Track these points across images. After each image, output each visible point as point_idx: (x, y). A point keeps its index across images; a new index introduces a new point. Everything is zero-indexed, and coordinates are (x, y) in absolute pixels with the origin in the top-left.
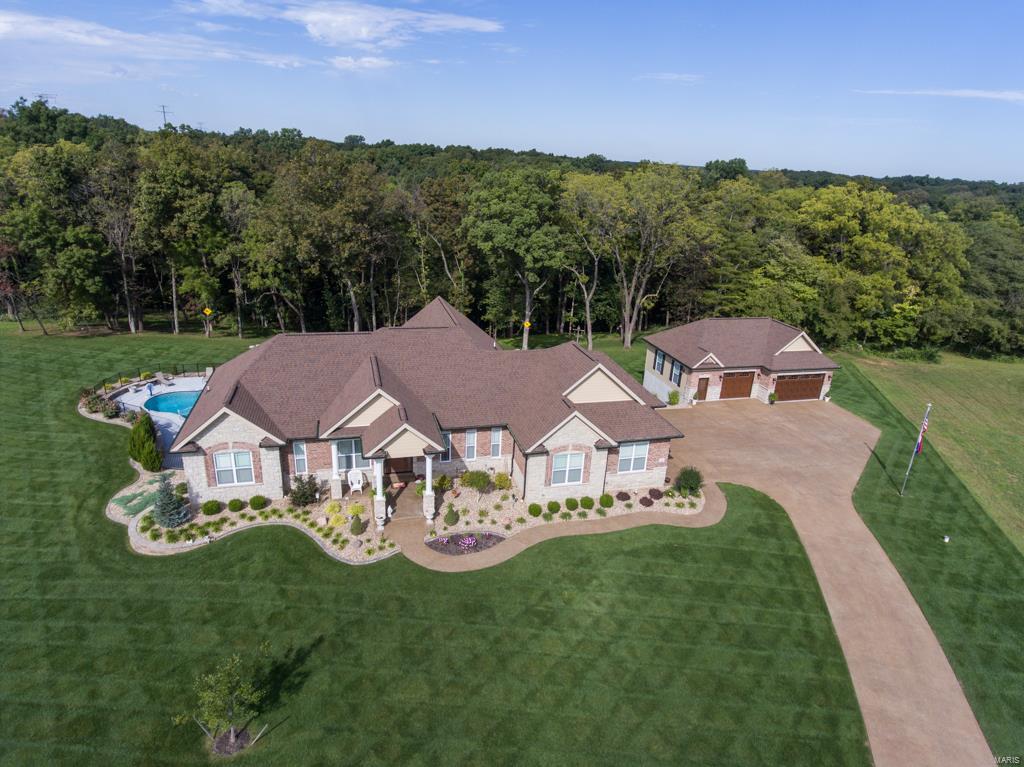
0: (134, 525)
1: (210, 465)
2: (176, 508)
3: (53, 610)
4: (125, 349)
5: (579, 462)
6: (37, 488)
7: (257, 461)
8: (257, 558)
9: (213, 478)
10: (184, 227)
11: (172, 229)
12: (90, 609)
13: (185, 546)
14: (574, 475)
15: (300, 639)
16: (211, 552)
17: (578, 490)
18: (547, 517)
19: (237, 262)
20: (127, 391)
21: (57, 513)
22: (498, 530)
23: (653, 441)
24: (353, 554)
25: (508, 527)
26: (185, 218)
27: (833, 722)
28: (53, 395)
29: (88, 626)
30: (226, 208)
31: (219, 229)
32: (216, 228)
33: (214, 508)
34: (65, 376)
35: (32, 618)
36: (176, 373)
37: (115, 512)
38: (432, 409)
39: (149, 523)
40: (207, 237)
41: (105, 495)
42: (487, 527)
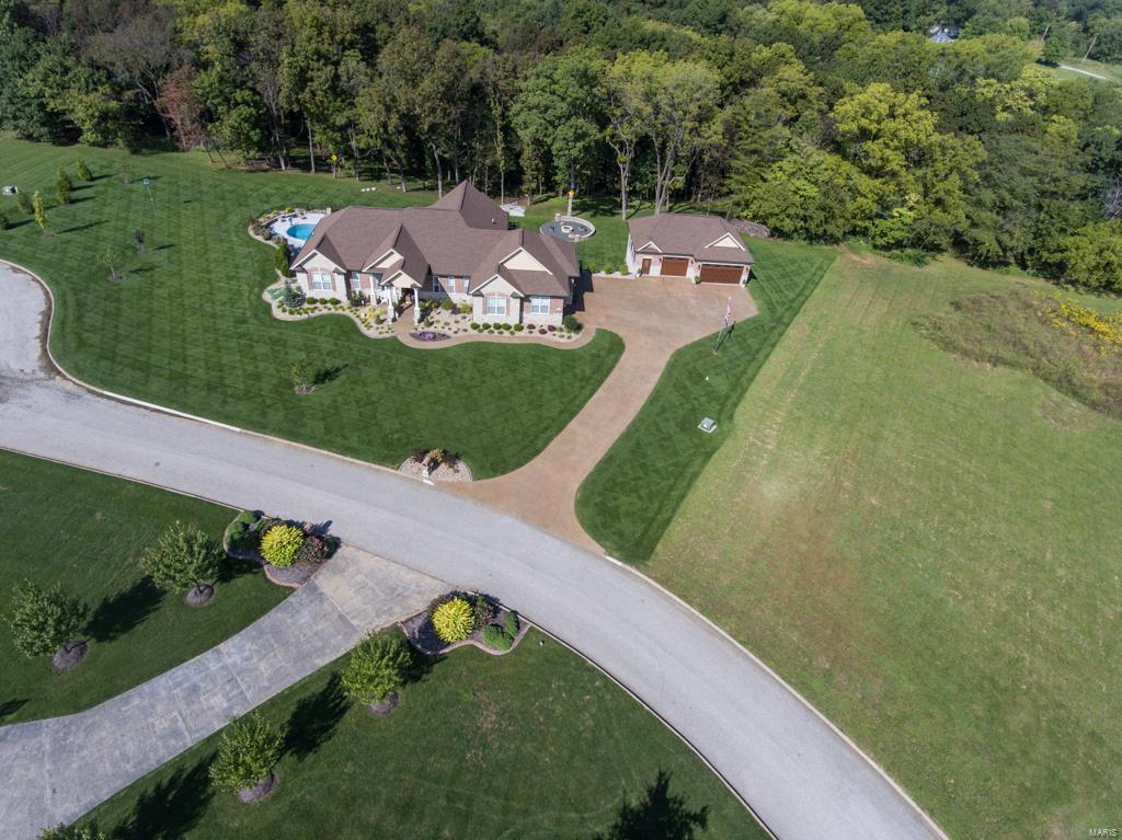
0: (275, 304)
1: (310, 278)
2: (295, 299)
3: (241, 336)
4: (277, 185)
5: (503, 303)
6: (230, 278)
7: (333, 280)
8: (328, 328)
9: (312, 286)
10: (313, 94)
11: (306, 95)
12: (255, 338)
13: (297, 317)
14: (500, 310)
15: (338, 363)
16: (308, 322)
17: (502, 319)
18: (481, 331)
19: (351, 124)
20: (277, 220)
21: (239, 293)
22: (450, 333)
23: (552, 297)
24: (373, 333)
25: (456, 332)
26: (315, 85)
28: (234, 219)
29: (254, 344)
30: (344, 78)
31: (339, 96)
32: (337, 95)
33: (313, 301)
34: (240, 205)
35: (232, 337)
36: (308, 210)
37: (267, 296)
38: (429, 261)
39: (281, 303)
40: (330, 102)
41: (263, 287)
42: (446, 331)
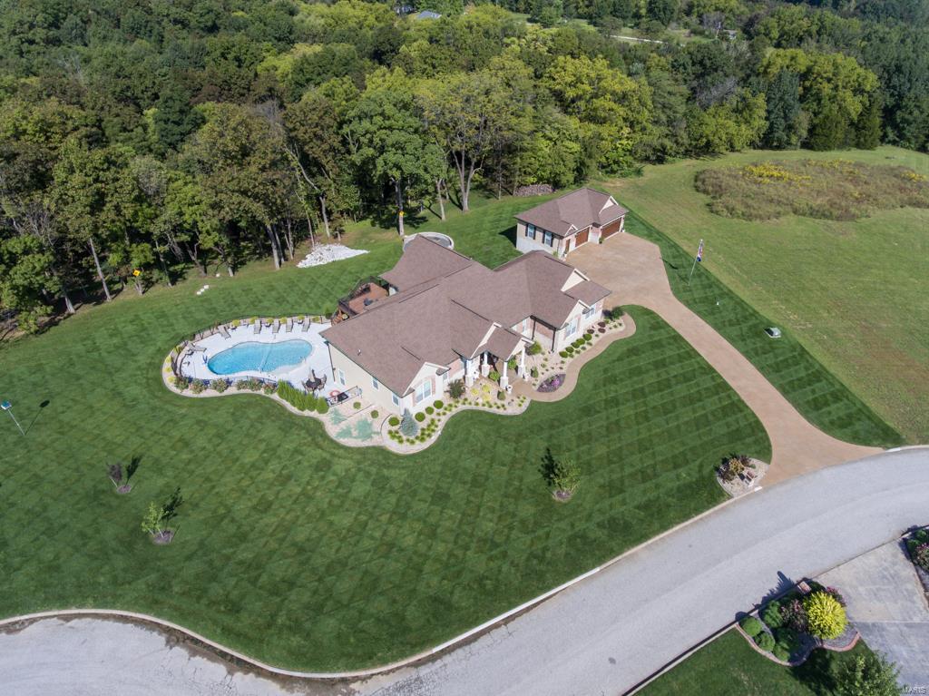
0: (391, 443)
1: (415, 395)
7: (433, 383)
9: (416, 401)
15: (539, 451)
16: (447, 438)
22: (558, 371)
24: (513, 409)
25: (561, 368)
27: (729, 396)
37: (352, 443)
39: (398, 437)
42: (552, 372)
